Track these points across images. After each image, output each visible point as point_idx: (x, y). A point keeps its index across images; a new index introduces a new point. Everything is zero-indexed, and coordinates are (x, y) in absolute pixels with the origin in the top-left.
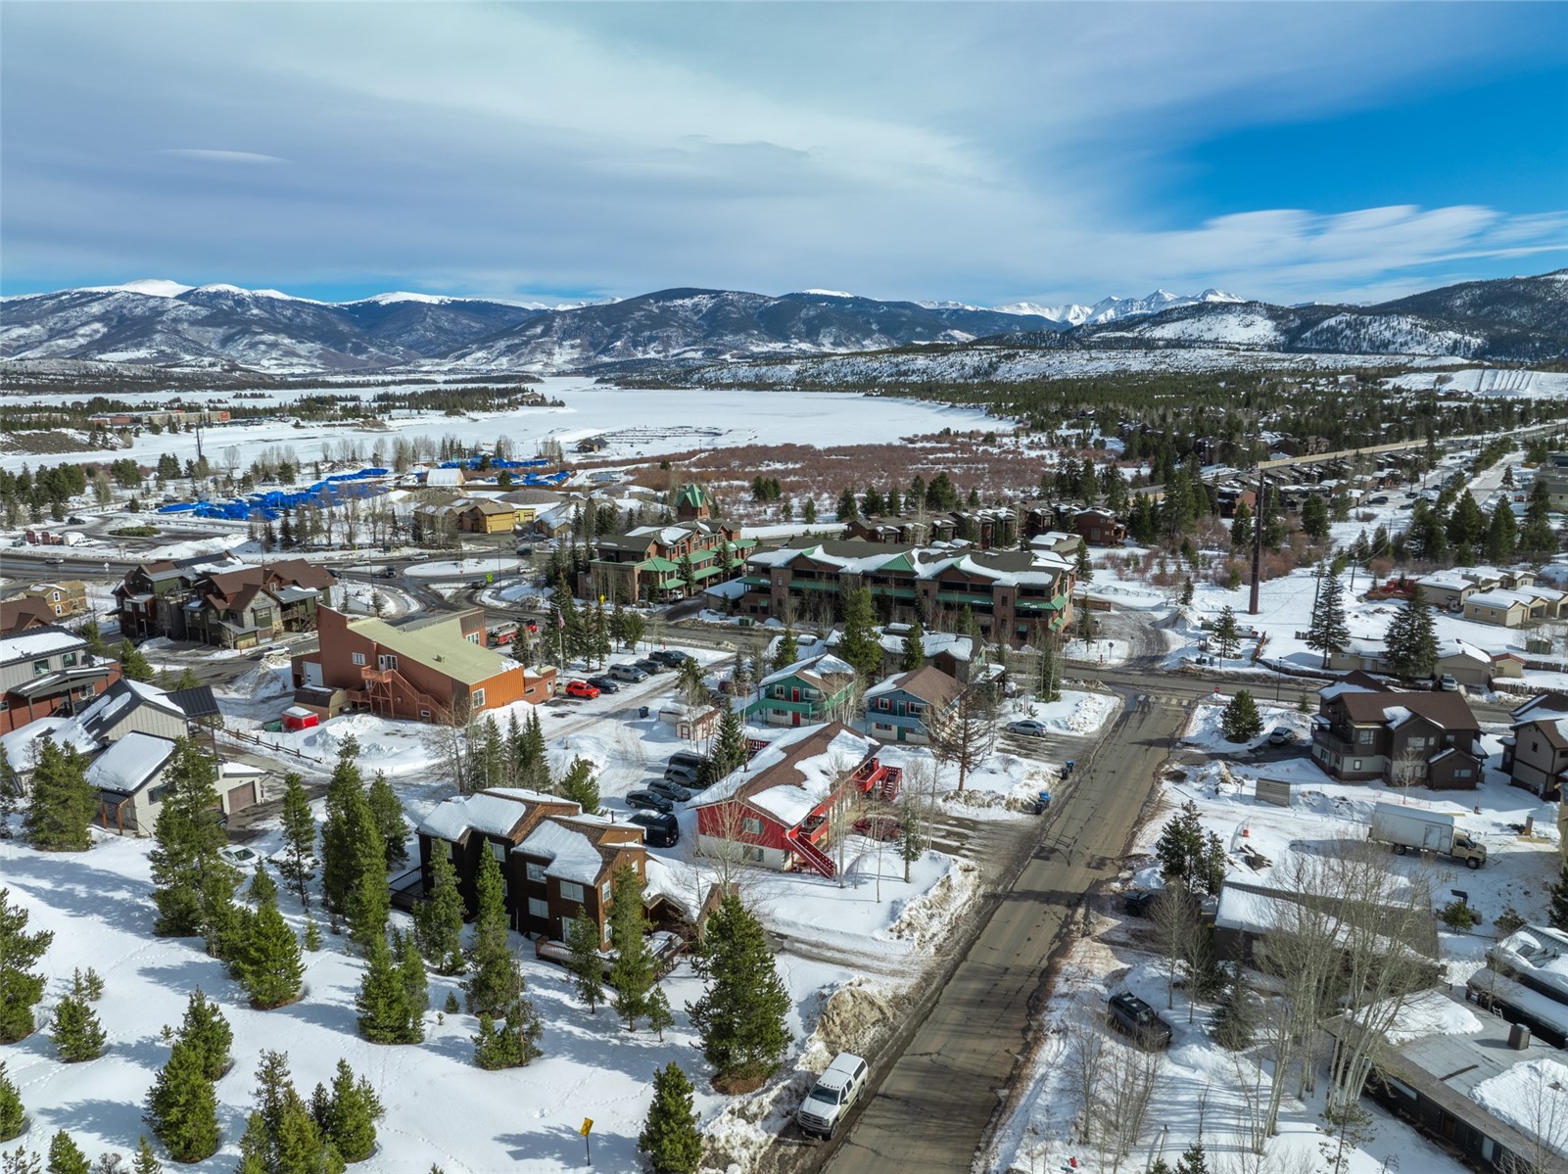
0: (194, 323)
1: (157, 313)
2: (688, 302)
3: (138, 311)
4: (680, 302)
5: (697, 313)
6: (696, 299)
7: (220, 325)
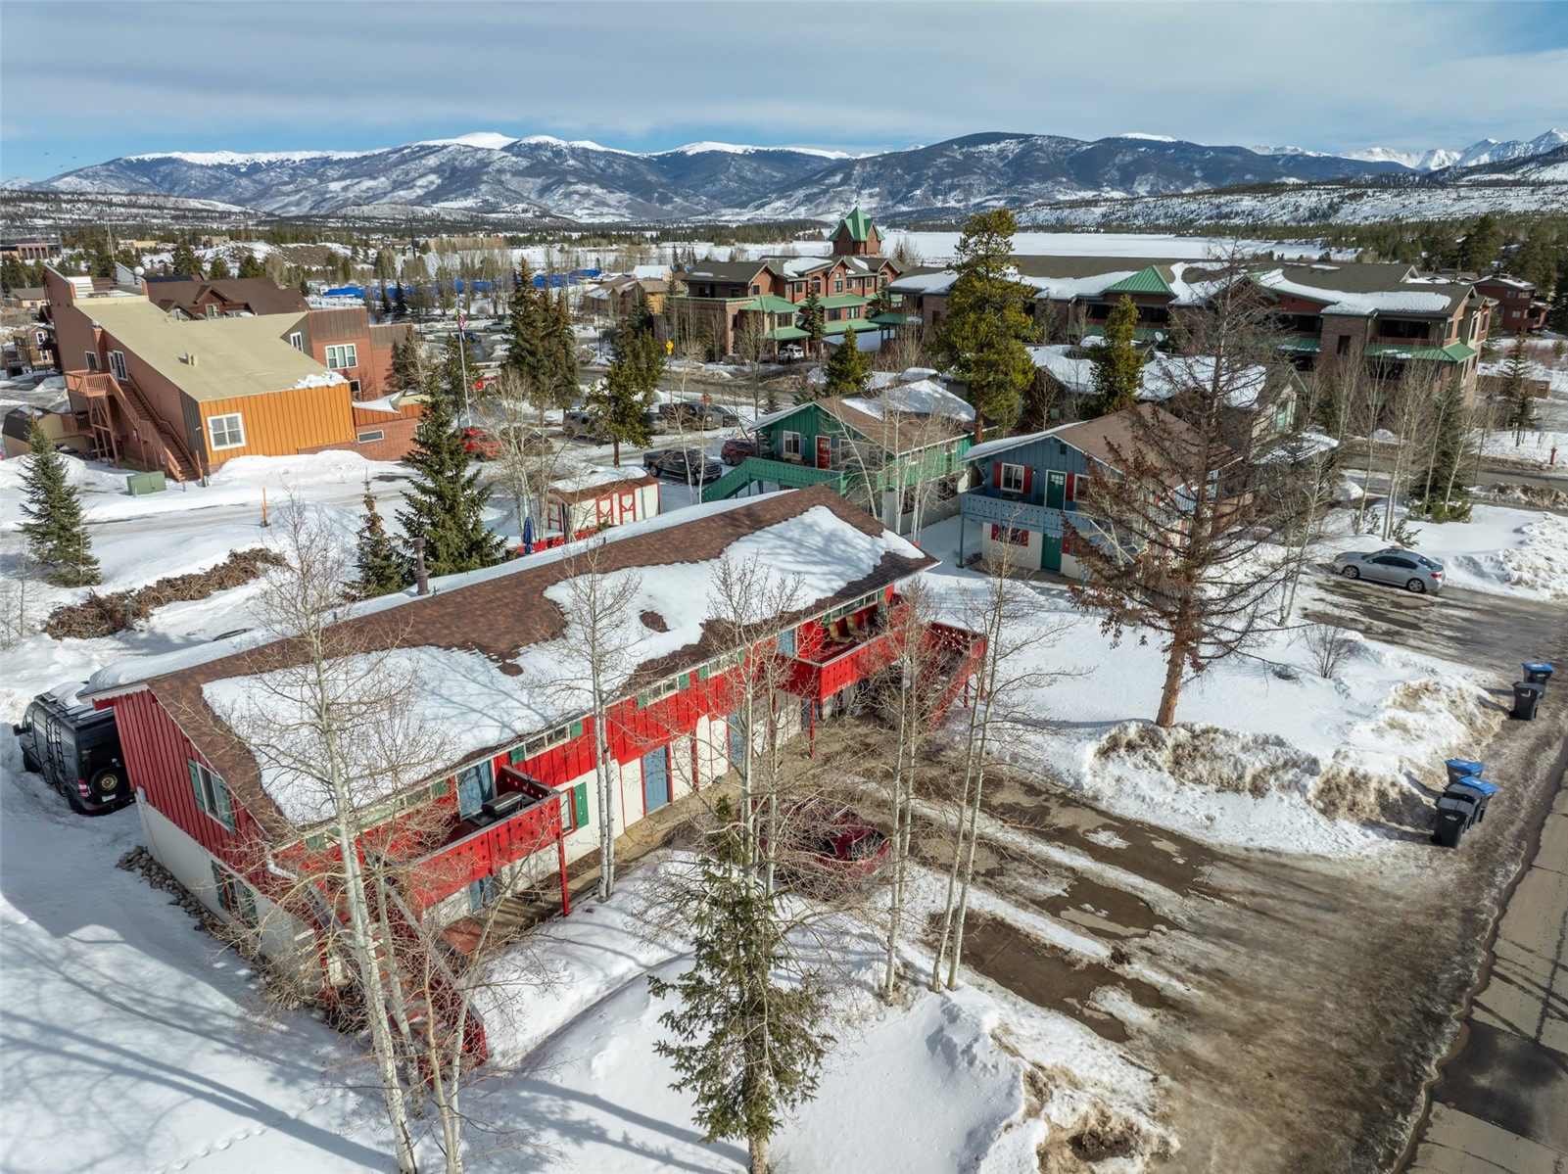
0: (515, 174)
1: (484, 164)
2: (994, 148)
3: (468, 163)
4: (985, 147)
5: (1002, 160)
6: (1003, 144)
7: (538, 176)
